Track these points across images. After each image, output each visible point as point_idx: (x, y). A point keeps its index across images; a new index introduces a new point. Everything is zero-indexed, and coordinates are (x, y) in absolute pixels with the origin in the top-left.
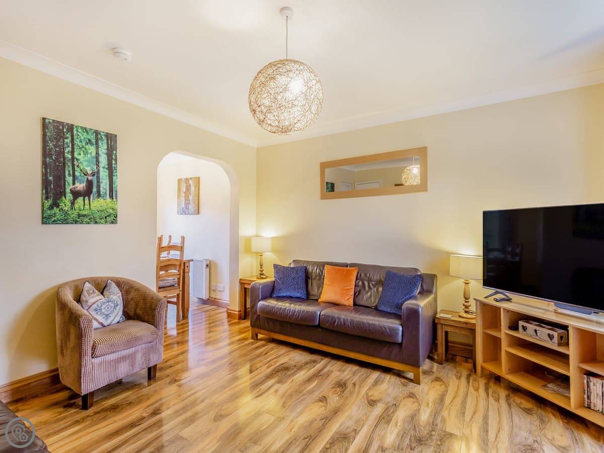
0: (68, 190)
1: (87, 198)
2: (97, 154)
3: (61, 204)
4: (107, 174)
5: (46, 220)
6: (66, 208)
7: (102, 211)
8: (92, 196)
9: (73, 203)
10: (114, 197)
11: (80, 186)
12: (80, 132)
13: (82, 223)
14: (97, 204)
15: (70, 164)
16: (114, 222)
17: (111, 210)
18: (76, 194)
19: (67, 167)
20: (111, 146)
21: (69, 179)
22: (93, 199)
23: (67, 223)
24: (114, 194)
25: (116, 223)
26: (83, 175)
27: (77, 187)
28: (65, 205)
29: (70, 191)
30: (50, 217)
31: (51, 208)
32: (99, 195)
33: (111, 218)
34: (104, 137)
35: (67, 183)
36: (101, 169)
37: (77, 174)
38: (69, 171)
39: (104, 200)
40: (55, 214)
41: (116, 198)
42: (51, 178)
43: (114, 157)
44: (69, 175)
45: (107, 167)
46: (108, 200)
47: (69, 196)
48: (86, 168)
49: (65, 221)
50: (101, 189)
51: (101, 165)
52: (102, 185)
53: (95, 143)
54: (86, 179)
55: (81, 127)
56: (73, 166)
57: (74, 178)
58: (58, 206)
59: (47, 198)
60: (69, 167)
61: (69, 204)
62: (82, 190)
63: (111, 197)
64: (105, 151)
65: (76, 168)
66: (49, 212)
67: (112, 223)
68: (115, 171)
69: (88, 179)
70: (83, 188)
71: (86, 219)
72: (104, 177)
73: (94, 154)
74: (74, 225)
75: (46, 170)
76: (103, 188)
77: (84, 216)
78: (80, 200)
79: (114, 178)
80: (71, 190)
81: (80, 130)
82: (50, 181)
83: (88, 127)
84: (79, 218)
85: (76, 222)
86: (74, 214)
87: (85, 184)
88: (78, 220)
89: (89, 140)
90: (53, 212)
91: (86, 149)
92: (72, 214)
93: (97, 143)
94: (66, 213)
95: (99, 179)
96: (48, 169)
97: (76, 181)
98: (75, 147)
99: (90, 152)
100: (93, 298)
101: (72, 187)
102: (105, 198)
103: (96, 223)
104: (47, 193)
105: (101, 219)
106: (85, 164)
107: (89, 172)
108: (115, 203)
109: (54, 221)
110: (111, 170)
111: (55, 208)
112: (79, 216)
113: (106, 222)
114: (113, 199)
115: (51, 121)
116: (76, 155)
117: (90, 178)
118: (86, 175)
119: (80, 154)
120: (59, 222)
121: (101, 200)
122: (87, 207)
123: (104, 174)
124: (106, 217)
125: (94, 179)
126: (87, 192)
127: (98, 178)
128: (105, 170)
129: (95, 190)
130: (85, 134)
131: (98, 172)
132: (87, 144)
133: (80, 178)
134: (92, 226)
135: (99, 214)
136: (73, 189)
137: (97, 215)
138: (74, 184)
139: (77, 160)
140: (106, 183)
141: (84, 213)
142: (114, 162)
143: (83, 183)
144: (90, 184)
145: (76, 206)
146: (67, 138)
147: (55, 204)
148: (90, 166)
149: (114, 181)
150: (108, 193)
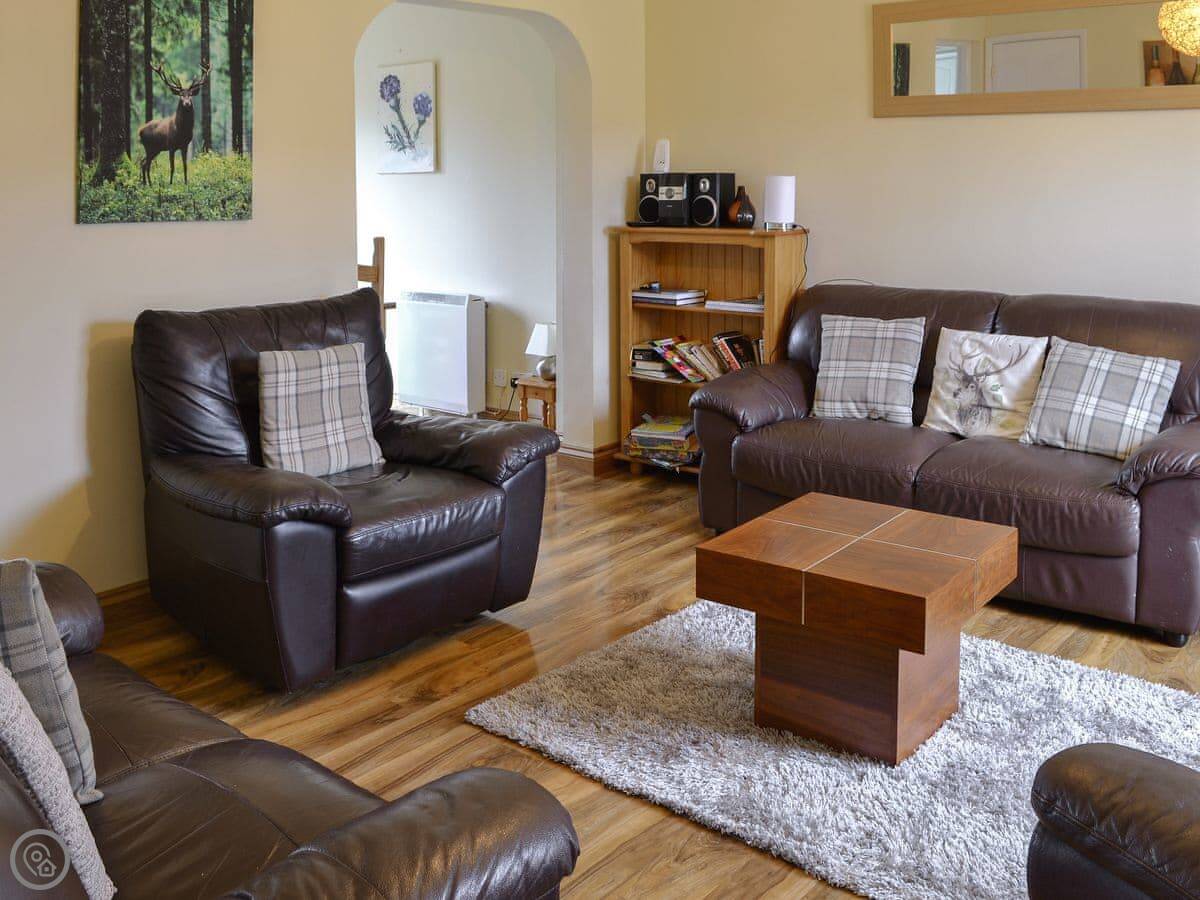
0: (135, 135)
1: (178, 154)
2: (205, 35)
3: (119, 172)
4: (227, 86)
5: (85, 212)
6: (131, 182)
7: (214, 186)
8: (190, 146)
9: (146, 168)
10: (245, 148)
13: (166, 218)
14: (203, 167)
15: (141, 68)
16: (243, 214)
17: (237, 184)
18: (154, 144)
19: (133, 77)
20: (239, 11)
21: (139, 106)
22: (194, 156)
23: (133, 220)
24: (244, 140)
25: (249, 217)
27: (156, 126)
28: (129, 173)
29: (139, 138)
30: (95, 204)
31: (97, 182)
32: (208, 144)
33: (235, 204)
35: (133, 118)
37: (157, 91)
38: (139, 86)
39: (221, 155)
40: (105, 196)
41: (250, 150)
42: (97, 107)
43: (246, 42)
44: (139, 95)
45: (227, 67)
46: (231, 156)
47: (138, 150)
48: (178, 75)
49: (128, 216)
50: (213, 127)
52: (215, 118)
53: (199, 8)
54: (176, 105)
57: (150, 102)
58: (111, 176)
59: (88, 158)
60: (138, 76)
61: (136, 170)
62: (167, 131)
63: (237, 147)
64: (224, 27)
66: (92, 192)
67: (240, 216)
68: (247, 78)
69: (181, 102)
70: (171, 128)
71: (178, 210)
72: (222, 96)
73: (197, 37)
74: (148, 225)
75: (87, 87)
76: (218, 124)
77: (172, 199)
78: (163, 158)
79: (246, 96)
80: (142, 133)
82: (97, 115)
84: (159, 207)
85: (152, 217)
86: (147, 197)
87: (174, 117)
88: (158, 211)
90: (102, 193)
91: (177, 26)
92: (145, 195)
93: (205, 8)
94: (131, 195)
95: (209, 101)
96: (92, 85)
97: (154, 111)
98: (154, 22)
99: (187, 31)
101: (143, 126)
102: (221, 151)
103: (200, 217)
104: (88, 145)
105: (212, 207)
106: (175, 64)
107: (186, 85)
108: (248, 161)
109: (103, 215)
110: (238, 75)
111: (106, 181)
112: (161, 200)
113: (224, 215)
114: (241, 152)
116: (154, 43)
117: (187, 101)
118: (176, 93)
119: (164, 40)
120: (113, 217)
121: (212, 157)
122: (179, 176)
123: (220, 87)
124: (223, 202)
126: (178, 141)
127: (206, 98)
128: (224, 76)
129: (197, 131)
131: (207, 82)
132: (181, 11)
133: (163, 101)
134: (191, 227)
135: (208, 193)
136: (147, 133)
137: (202, 198)
138: (149, 117)
139: (158, 55)
140: (225, 113)
141: (171, 191)
142: (244, 54)
143: (171, 114)
145: (154, 175)
147: (107, 173)
148: (186, 69)
149: (244, 104)
150: (229, 137)
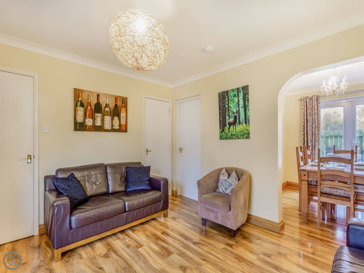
1: (234, 126)
2: (239, 101)
3: (225, 130)
4: (243, 110)
5: (221, 138)
7: (241, 132)
9: (229, 129)
10: (247, 123)
11: (232, 120)
12: (231, 93)
13: (233, 139)
14: (239, 128)
15: (227, 110)
16: (248, 137)
17: (246, 131)
18: (230, 124)
20: (245, 93)
21: (227, 117)
22: (237, 126)
23: (227, 139)
24: (247, 121)
26: (232, 114)
31: (222, 132)
32: (240, 123)
33: (246, 135)
34: (241, 90)
35: (227, 120)
36: (240, 108)
37: (230, 114)
38: (227, 114)
40: (223, 135)
41: (249, 123)
43: (247, 99)
44: (227, 115)
45: (243, 106)
46: (244, 125)
47: (228, 125)
50: (241, 120)
51: (240, 106)
52: (241, 117)
53: (237, 95)
54: (234, 116)
55: (232, 90)
57: (229, 116)
59: (220, 128)
60: (227, 112)
61: (227, 129)
62: (232, 121)
64: (242, 98)
65: (230, 111)
66: (221, 134)
68: (247, 107)
69: (234, 115)
71: (235, 137)
72: (242, 112)
73: (237, 102)
74: (230, 140)
76: (242, 118)
77: (234, 135)
78: (232, 127)
79: (247, 111)
82: (221, 120)
83: (234, 88)
86: (229, 135)
88: (231, 137)
89: (235, 95)
91: (233, 100)
93: (238, 95)
94: (227, 134)
96: (221, 115)
97: (230, 118)
98: (229, 101)
99: (235, 101)
102: (242, 124)
103: (239, 138)
104: (220, 126)
105: (241, 136)
106: (233, 108)
107: (235, 112)
108: (248, 126)
110: (245, 107)
112: (232, 135)
113: (243, 138)
114: (246, 124)
115: (221, 93)
116: (230, 105)
117: (235, 115)
118: (233, 114)
120: (224, 139)
121: (241, 126)
122: (235, 130)
124: (243, 135)
125: (237, 115)
126: (234, 123)
127: (239, 113)
128: (242, 108)
129: (238, 120)
130: (233, 92)
131: (239, 111)
132: (234, 97)
133: (231, 116)
134: (237, 140)
136: (229, 122)
137: (239, 134)
138: (229, 119)
139: (230, 107)
140: (243, 115)
141: (234, 133)
142: (246, 102)
144: (235, 117)
145: (230, 130)
146: (226, 98)
147: (223, 130)
148: (235, 108)
149: (247, 113)
150: (244, 121)
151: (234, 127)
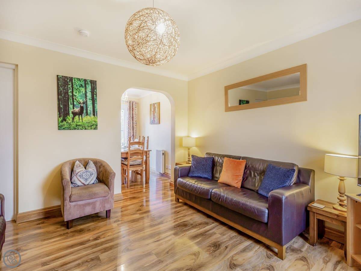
0: (70, 112)
1: (80, 116)
2: (86, 92)
3: (67, 120)
4: (91, 102)
5: (60, 128)
6: (70, 122)
7: (89, 123)
8: (83, 115)
9: (73, 119)
10: (95, 115)
11: (77, 110)
12: (76, 81)
13: (78, 129)
14: (86, 119)
15: (71, 98)
16: (96, 128)
17: (94, 122)
18: (75, 114)
19: (70, 100)
20: (93, 87)
21: (71, 106)
23: (71, 129)
24: (95, 113)
25: (97, 129)
26: (78, 104)
27: (75, 110)
28: (69, 120)
29: (71, 113)
30: (62, 126)
31: (62, 121)
32: (87, 114)
33: (94, 126)
34: (89, 83)
35: (70, 108)
36: (88, 100)
37: (75, 103)
38: (71, 102)
39: (90, 116)
40: (64, 125)
41: (97, 115)
42: (62, 106)
43: (95, 93)
44: (71, 104)
45: (91, 99)
46: (92, 116)
47: (71, 115)
48: (80, 100)
49: (69, 128)
50: (88, 111)
51: (88, 98)
52: (89, 109)
53: (84, 86)
54: (80, 106)
55: (77, 79)
56: (73, 99)
57: (74, 105)
58: (65, 121)
59: (60, 117)
60: (71, 100)
61: (71, 119)
62: (78, 111)
63: (94, 115)
64: (90, 90)
65: (74, 100)
66: (61, 124)
67: (95, 129)
68: (96, 101)
69: (81, 105)
70: (79, 111)
71: (81, 127)
73: (84, 92)
74: (74, 131)
75: (59, 102)
77: (79, 125)
78: (77, 117)
79: (95, 104)
80: (72, 112)
81: (76, 80)
82: (61, 108)
83: (80, 78)
84: (76, 127)
85: (75, 129)
86: (74, 125)
87: (79, 109)
89: (81, 85)
90: (63, 124)
91: (79, 90)
92: (73, 124)
93: (85, 86)
94: (70, 124)
95: (87, 105)
96: (60, 102)
97: (75, 107)
98: (74, 89)
99: (82, 91)
100: (79, 169)
101: (72, 110)
103: (86, 129)
104: (60, 114)
105: (89, 127)
106: (79, 98)
107: (82, 102)
108: (96, 118)
109: (64, 128)
110: (94, 100)
111: (64, 122)
112: (77, 125)
113: (91, 129)
114: (95, 116)
115: (61, 76)
116: (74, 93)
117: (82, 105)
118: (80, 104)
119: (76, 93)
120: (66, 129)
121: (88, 117)
123: (90, 103)
124: (91, 126)
125: (84, 106)
126: (81, 113)
127: (86, 105)
128: (90, 100)
129: (85, 111)
130: (79, 82)
131: (86, 102)
132: (80, 87)
133: (77, 105)
134: (84, 131)
135: (87, 124)
136: (73, 112)
137: (86, 125)
138: (73, 108)
139: (75, 96)
140: (91, 108)
141: (79, 124)
142: (95, 96)
143: (78, 108)
144: (82, 108)
145: (75, 120)
146: (69, 85)
147: (64, 120)
148: (82, 99)
149: (95, 106)
150: (92, 113)
151: (80, 118)
